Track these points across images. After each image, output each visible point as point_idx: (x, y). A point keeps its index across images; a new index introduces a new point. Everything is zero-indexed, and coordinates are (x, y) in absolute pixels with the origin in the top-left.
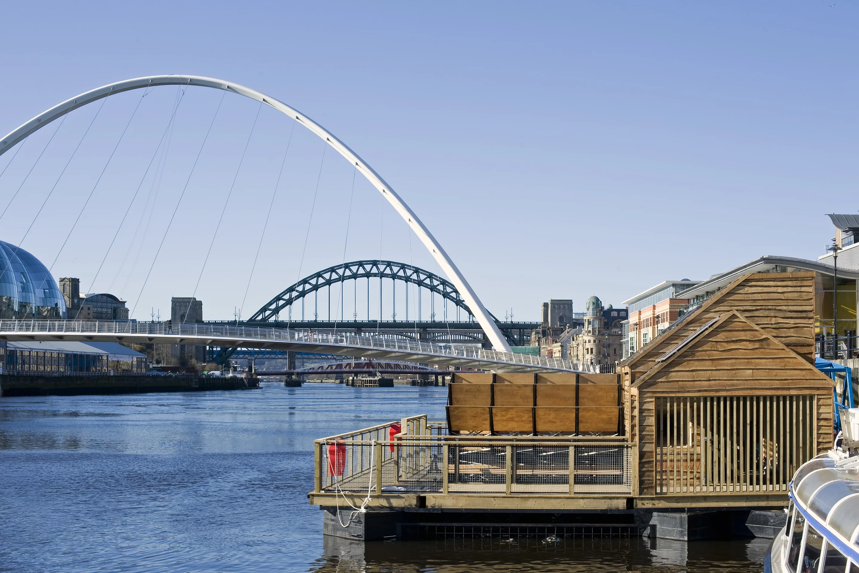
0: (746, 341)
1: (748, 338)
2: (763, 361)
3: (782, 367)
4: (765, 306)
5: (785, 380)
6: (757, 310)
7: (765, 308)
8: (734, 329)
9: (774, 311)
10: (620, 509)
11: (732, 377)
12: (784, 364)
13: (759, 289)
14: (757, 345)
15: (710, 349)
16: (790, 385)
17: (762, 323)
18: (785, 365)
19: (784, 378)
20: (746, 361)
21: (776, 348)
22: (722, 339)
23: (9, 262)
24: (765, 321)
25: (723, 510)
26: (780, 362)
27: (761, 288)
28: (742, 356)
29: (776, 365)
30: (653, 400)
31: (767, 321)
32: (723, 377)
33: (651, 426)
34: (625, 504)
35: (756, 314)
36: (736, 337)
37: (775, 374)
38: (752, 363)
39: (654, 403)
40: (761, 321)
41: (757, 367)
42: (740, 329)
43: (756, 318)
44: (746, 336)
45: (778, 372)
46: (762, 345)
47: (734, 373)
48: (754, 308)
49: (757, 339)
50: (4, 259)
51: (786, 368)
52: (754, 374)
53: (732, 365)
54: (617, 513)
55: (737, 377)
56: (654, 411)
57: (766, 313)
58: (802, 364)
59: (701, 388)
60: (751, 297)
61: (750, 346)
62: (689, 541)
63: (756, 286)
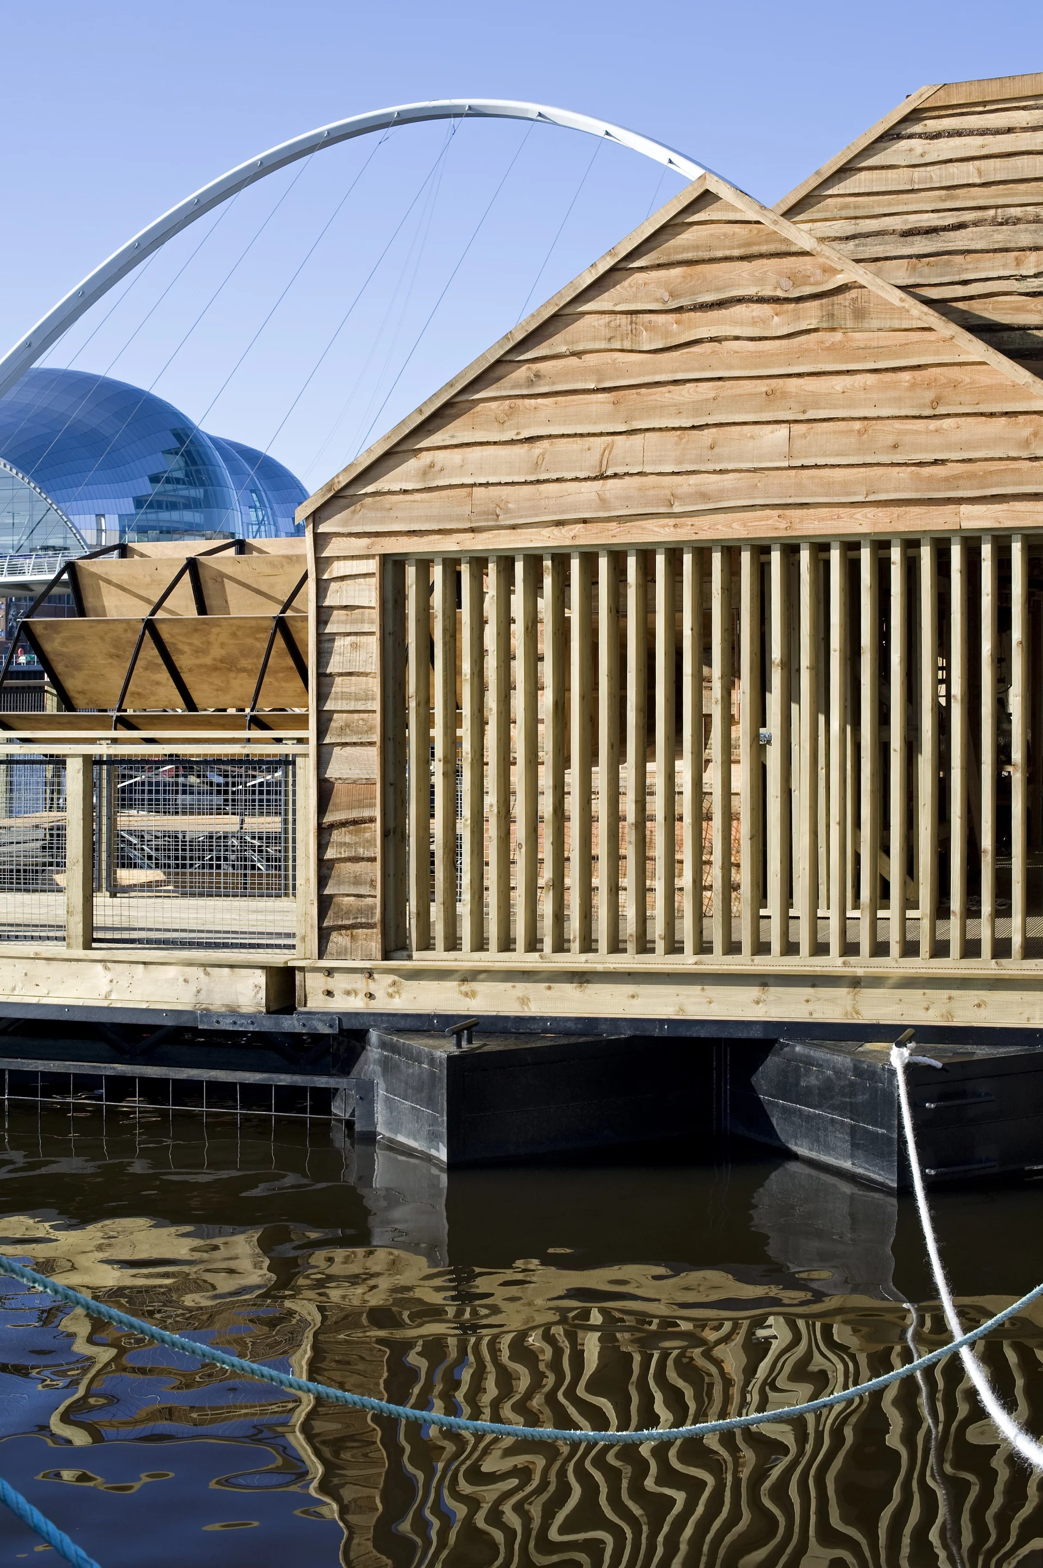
0: (761, 300)
1: (768, 292)
2: (839, 383)
3: (923, 406)
4: (997, 207)
5: (936, 462)
6: (961, 226)
7: (995, 217)
8: (706, 255)
9: (1033, 227)
10: (244, 1010)
11: (700, 459)
12: (930, 395)
13: (972, 145)
14: (811, 314)
15: (603, 345)
16: (957, 488)
17: (983, 275)
18: (936, 402)
19: (930, 457)
20: (763, 386)
21: (896, 324)
22: (657, 300)
23: (227, 473)
24: (993, 268)
25: (657, 1033)
26: (913, 386)
27: (979, 140)
28: (741, 368)
29: (898, 401)
30: (372, 566)
31: (1005, 266)
32: (660, 461)
33: (366, 674)
34: (263, 994)
35: (959, 240)
36: (718, 290)
37: (890, 440)
38: (785, 395)
39: (374, 582)
40: (976, 269)
41: (810, 415)
42: (736, 253)
43: (958, 259)
44: (761, 281)
45: (907, 432)
46: (831, 316)
47: (709, 442)
48: (951, 219)
49: (808, 290)
50: (217, 469)
51: (942, 410)
52: (798, 444)
53: (697, 408)
54: (226, 1025)
55: (720, 459)
56: (375, 614)
57: (1001, 236)
58: (1016, 390)
59: (562, 512)
60: (939, 176)
61: (780, 321)
62: (453, 1166)
63: (959, 133)
